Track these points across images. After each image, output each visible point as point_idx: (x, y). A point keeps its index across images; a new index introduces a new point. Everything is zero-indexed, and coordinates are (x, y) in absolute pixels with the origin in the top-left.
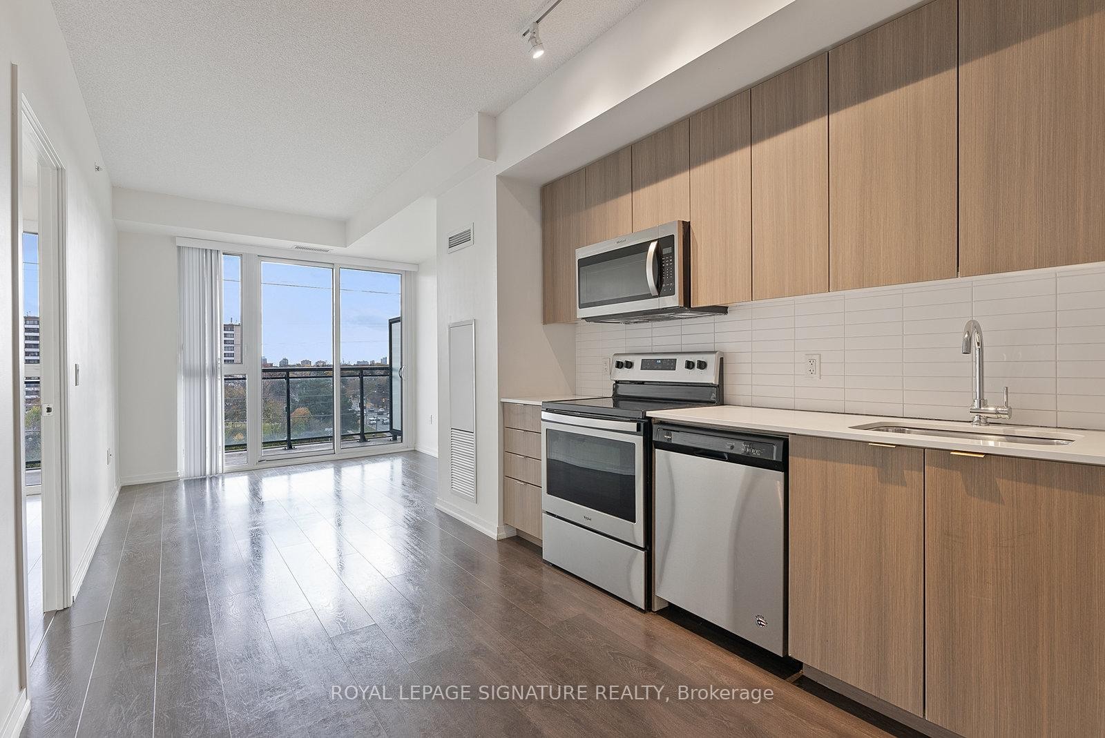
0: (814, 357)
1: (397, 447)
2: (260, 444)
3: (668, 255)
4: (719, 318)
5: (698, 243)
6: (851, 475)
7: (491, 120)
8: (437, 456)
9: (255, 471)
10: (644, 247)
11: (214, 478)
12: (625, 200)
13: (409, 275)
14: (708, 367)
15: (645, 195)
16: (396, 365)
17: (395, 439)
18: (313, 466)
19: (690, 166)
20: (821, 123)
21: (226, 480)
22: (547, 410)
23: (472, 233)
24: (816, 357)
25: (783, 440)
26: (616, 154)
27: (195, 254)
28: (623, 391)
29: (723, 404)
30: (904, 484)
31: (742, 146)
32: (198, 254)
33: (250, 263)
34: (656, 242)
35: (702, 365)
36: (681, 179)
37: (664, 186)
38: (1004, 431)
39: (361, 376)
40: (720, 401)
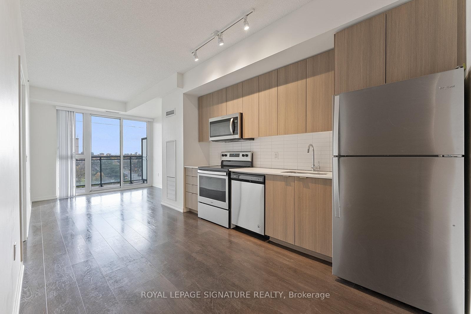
0: (276, 153)
1: (145, 185)
2: (91, 185)
3: (236, 122)
4: (252, 141)
5: (245, 119)
6: (280, 184)
7: (181, 75)
8: (162, 188)
9: (89, 195)
10: (229, 119)
11: (71, 198)
12: (224, 104)
13: (150, 123)
14: (249, 156)
15: (230, 103)
16: (144, 155)
17: (144, 182)
18: (113, 192)
19: (243, 96)
20: (276, 89)
21: (77, 198)
22: (200, 170)
23: (174, 111)
24: (277, 153)
25: (264, 176)
26: (221, 90)
27: (64, 112)
28: (225, 163)
29: (253, 167)
30: (290, 186)
31: (257, 92)
32: (65, 113)
33: (87, 116)
34: (233, 118)
35: (247, 155)
36: (240, 100)
37: (235, 101)
38: (318, 172)
39: (130, 159)
40: (252, 166)
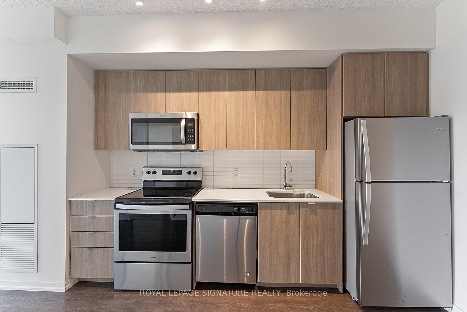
0: (237, 170)
3: (191, 127)
4: (199, 153)
5: (203, 124)
6: (280, 214)
7: (64, 17)
12: (162, 95)
14: (198, 173)
15: (174, 95)
19: (199, 90)
20: (253, 92)
23: (35, 84)
30: (295, 214)
31: (223, 90)
34: (185, 119)
35: (195, 173)
36: (194, 94)
37: (185, 95)
